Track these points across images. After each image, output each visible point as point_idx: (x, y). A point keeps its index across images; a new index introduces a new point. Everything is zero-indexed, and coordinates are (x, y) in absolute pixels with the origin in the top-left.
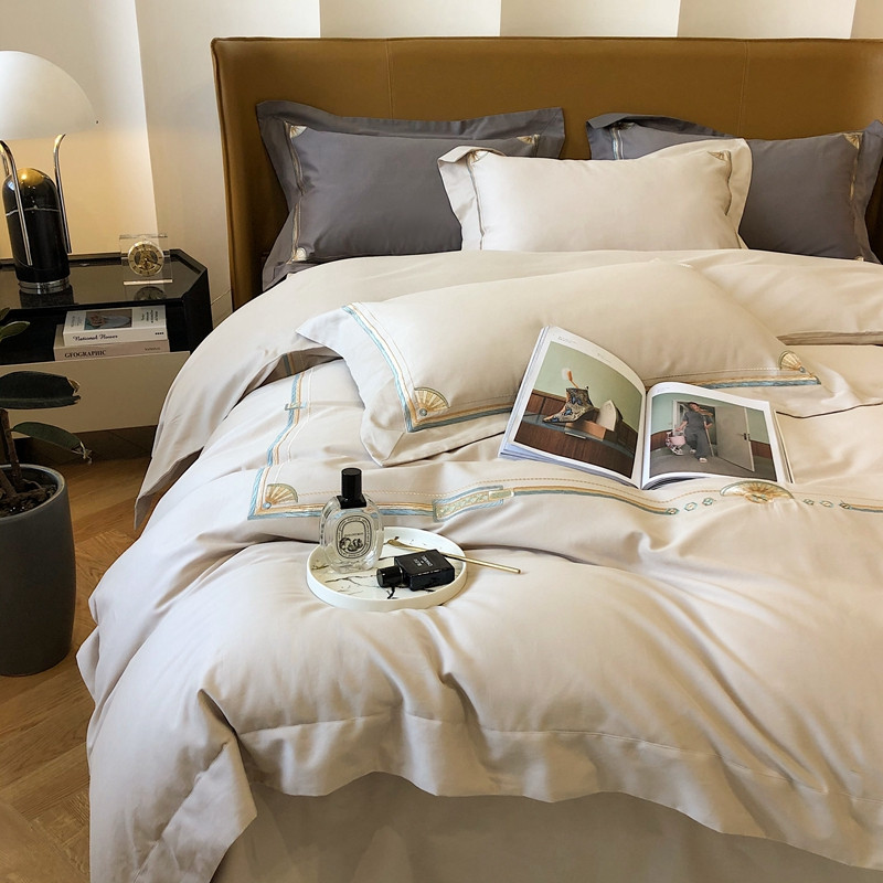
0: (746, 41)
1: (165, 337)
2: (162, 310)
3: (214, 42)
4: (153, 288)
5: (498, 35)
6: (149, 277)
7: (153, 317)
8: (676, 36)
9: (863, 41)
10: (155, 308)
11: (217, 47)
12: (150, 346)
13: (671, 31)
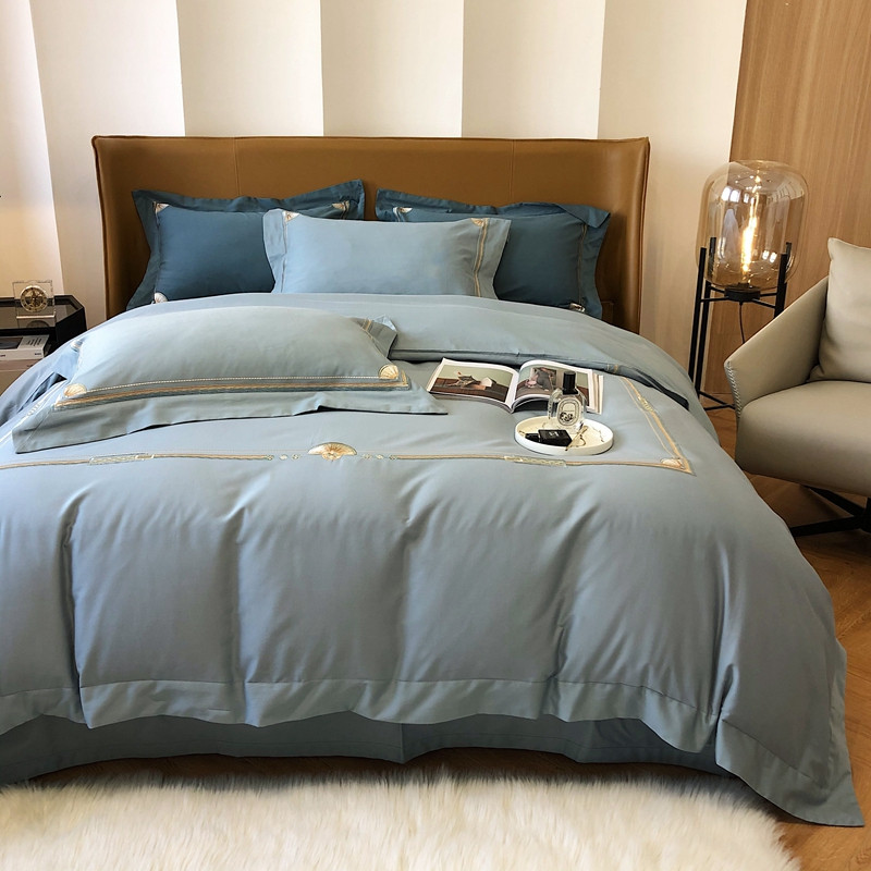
0: (517, 140)
1: (42, 356)
3: (95, 138)
4: (41, 321)
5: (322, 135)
6: (36, 313)
7: (37, 342)
8: (460, 136)
9: (605, 141)
10: (40, 337)
11: (97, 142)
12: (31, 364)
13: (455, 132)
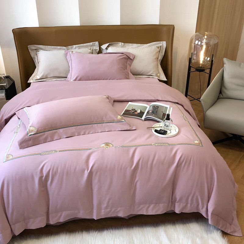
0: (135, 25)
1: (5, 97)
2: (4, 91)
3: (13, 29)
4: (2, 86)
5: (79, 25)
6: (1, 83)
7: (2, 93)
8: (120, 24)
9: (161, 25)
10: (3, 90)
11: (14, 31)
12: (2, 99)
13: (118, 23)
